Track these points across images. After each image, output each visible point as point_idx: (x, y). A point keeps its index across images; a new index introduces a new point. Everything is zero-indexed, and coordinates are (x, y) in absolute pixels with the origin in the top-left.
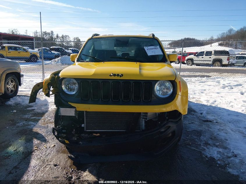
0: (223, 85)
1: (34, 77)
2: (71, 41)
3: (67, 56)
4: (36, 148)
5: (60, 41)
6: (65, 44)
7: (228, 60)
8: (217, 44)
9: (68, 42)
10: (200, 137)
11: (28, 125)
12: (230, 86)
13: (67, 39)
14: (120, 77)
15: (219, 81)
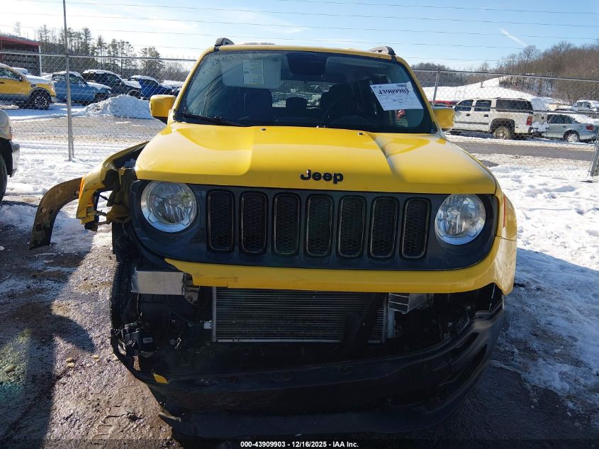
0: (529, 189)
1: (44, 151)
2: (134, 58)
3: (127, 95)
4: (72, 364)
5: (107, 55)
6: (120, 65)
7: (529, 122)
8: (495, 81)
9: (128, 60)
10: (507, 329)
11: (42, 291)
12: (547, 190)
13: (125, 52)
14: (335, 182)
15: (519, 177)
